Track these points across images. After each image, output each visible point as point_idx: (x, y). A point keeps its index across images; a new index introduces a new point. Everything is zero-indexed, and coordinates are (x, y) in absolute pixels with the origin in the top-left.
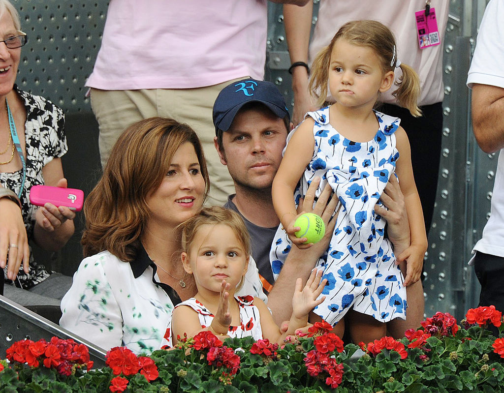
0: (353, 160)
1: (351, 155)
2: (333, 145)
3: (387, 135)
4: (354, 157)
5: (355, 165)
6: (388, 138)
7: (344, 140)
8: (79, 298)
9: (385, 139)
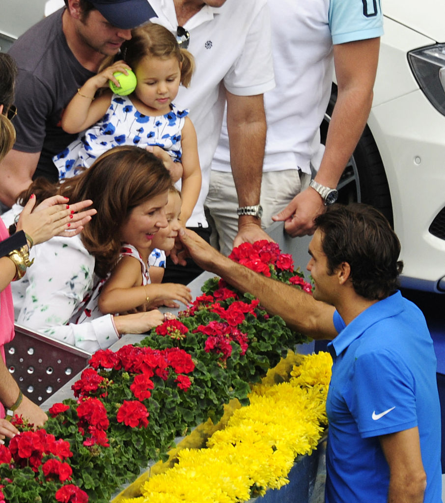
0: (141, 130)
1: (139, 125)
2: (125, 113)
3: (178, 116)
4: (142, 128)
5: (140, 135)
6: (178, 120)
7: (136, 112)
8: (72, 276)
9: (176, 119)
